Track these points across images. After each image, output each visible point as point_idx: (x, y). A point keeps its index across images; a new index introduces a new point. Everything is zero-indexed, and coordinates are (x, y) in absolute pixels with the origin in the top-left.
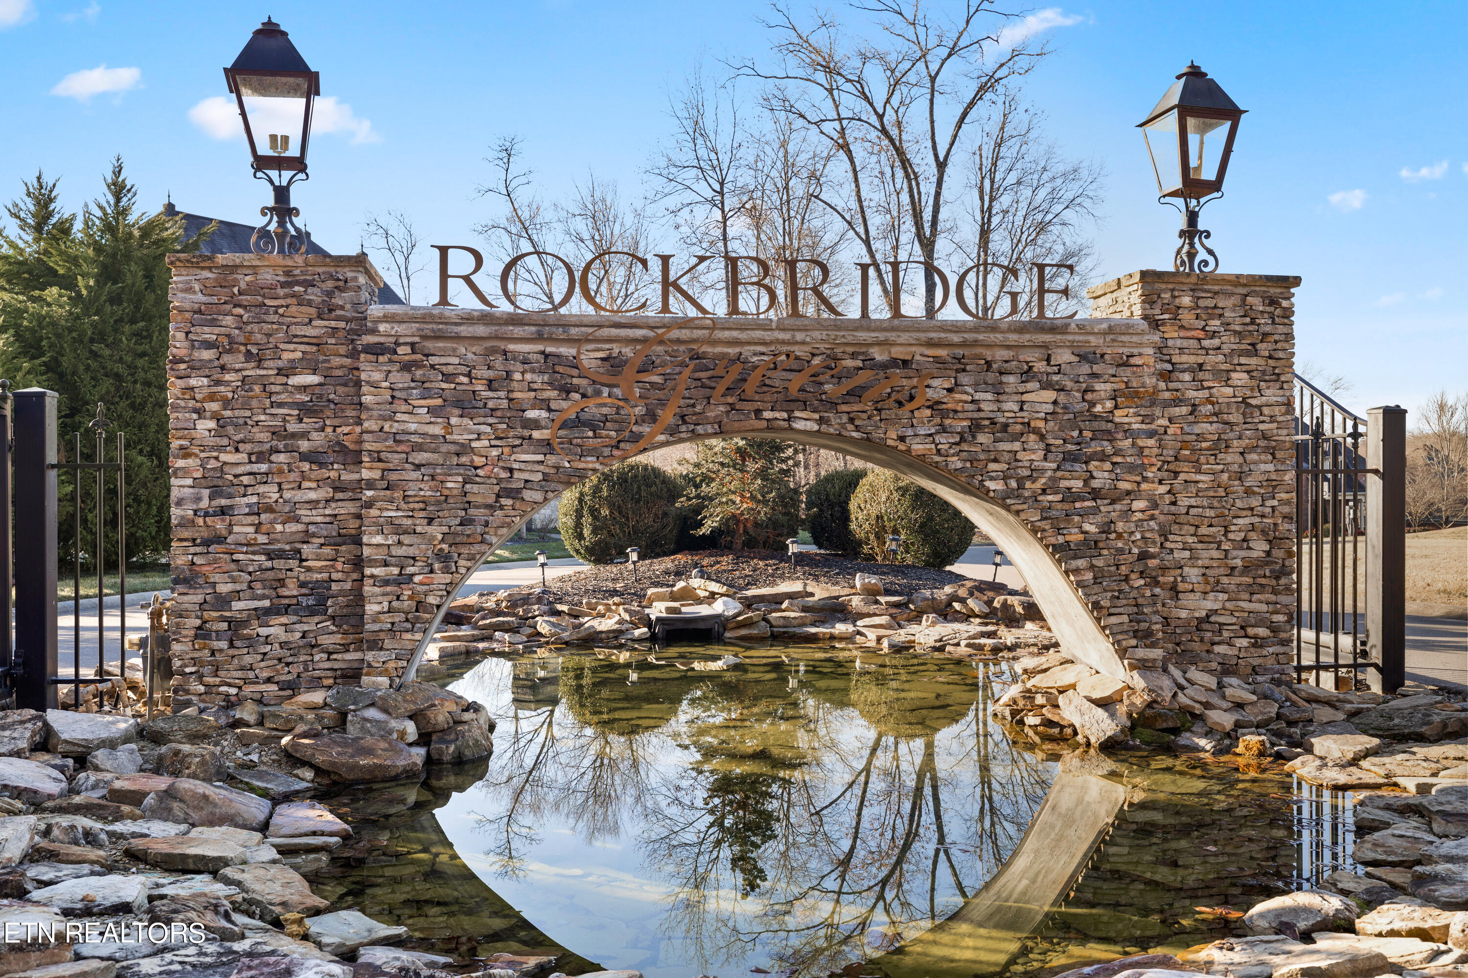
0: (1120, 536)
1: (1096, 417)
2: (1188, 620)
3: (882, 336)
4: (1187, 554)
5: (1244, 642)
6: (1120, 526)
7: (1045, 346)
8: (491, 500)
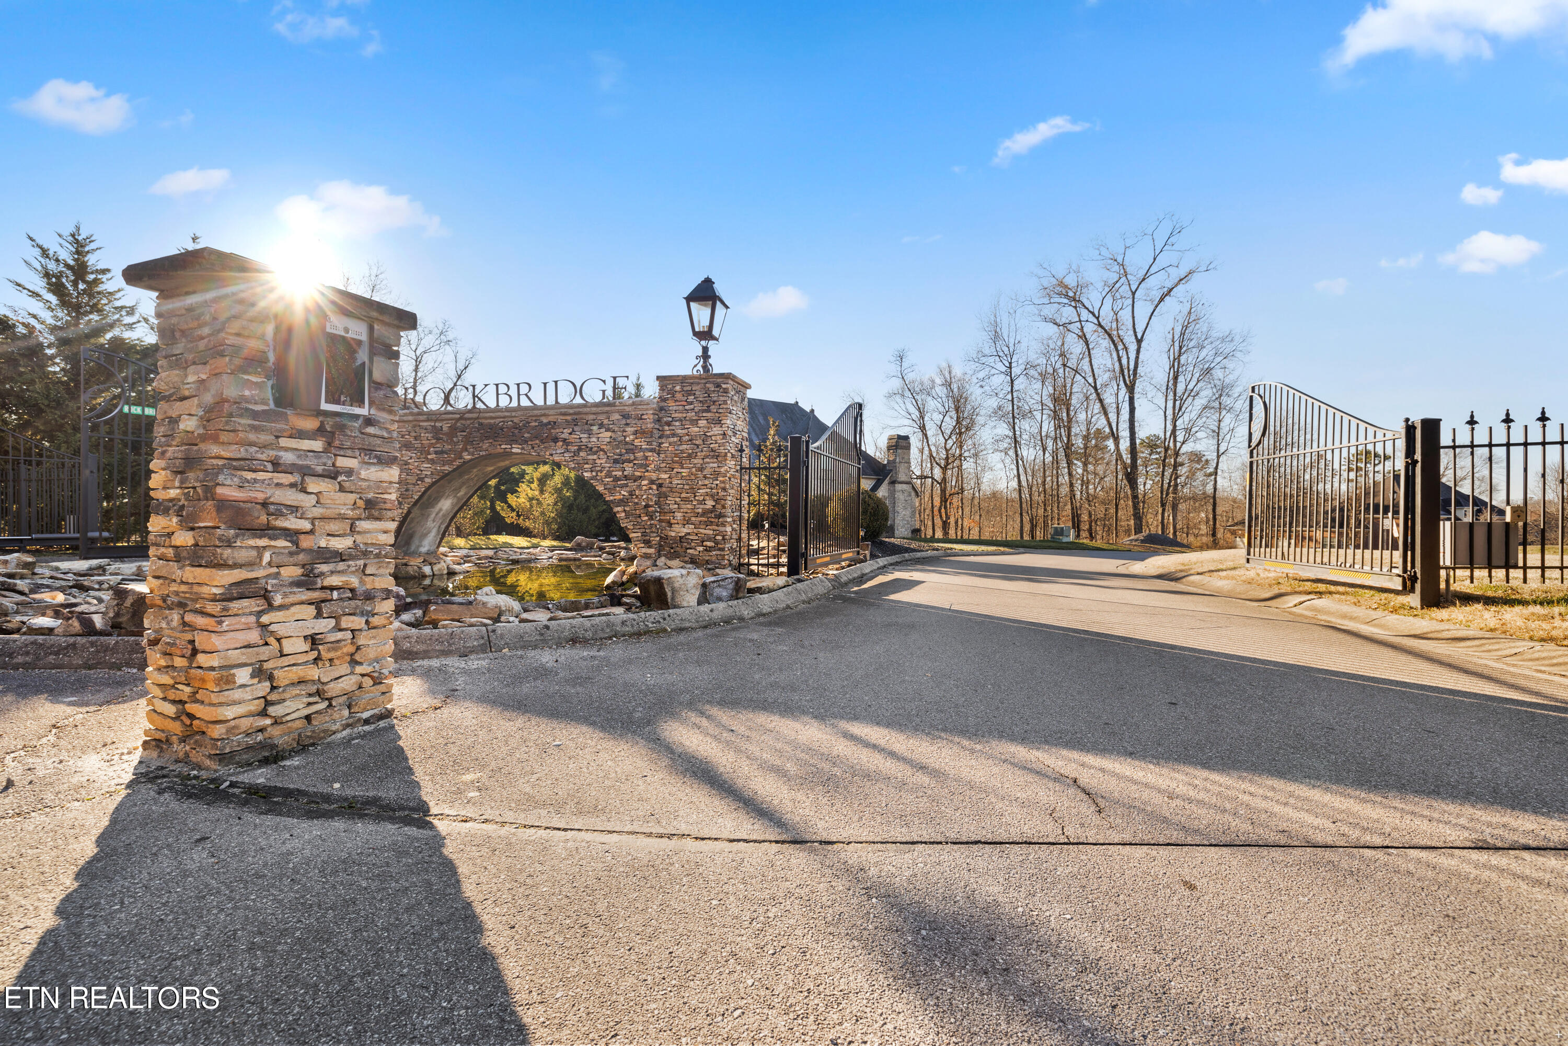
0: (637, 497)
1: (627, 443)
2: (675, 537)
3: (543, 412)
4: (676, 506)
5: (701, 549)
6: (637, 492)
7: (607, 412)
8: (414, 482)
